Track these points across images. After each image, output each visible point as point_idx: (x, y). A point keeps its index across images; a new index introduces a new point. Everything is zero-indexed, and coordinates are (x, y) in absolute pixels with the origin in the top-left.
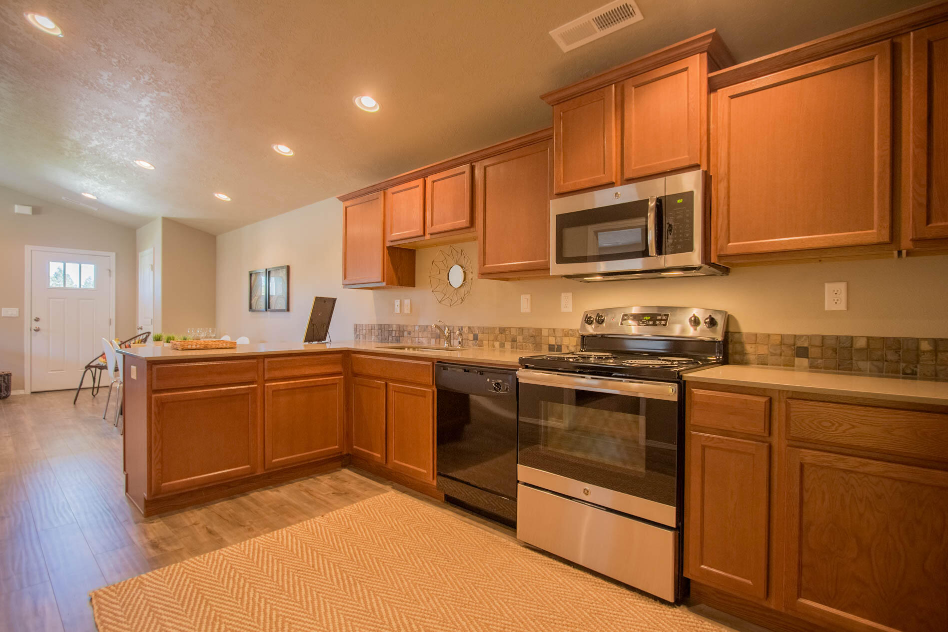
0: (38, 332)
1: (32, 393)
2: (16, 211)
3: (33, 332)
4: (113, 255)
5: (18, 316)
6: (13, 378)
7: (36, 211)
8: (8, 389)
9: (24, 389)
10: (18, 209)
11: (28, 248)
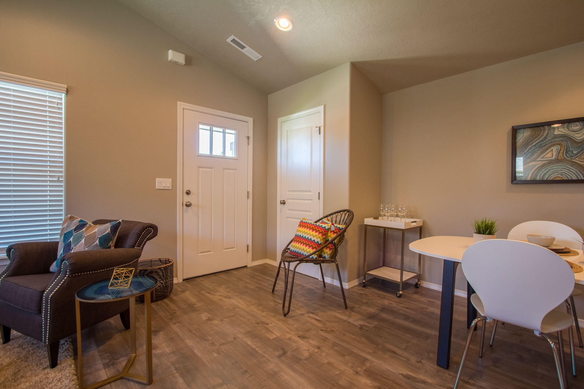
10: (172, 55)
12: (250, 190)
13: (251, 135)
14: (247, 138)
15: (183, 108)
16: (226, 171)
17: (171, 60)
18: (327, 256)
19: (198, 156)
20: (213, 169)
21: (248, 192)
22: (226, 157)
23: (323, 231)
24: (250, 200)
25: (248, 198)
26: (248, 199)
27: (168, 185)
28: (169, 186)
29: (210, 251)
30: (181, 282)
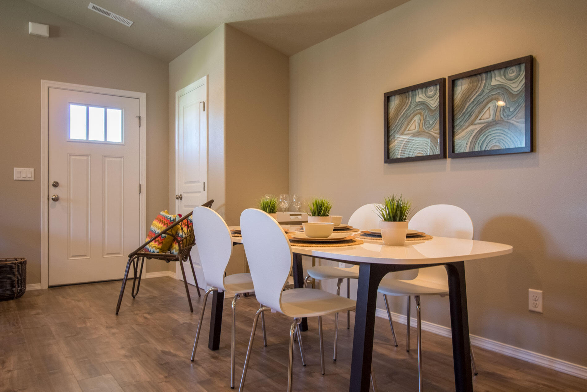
0: (57, 203)
1: (50, 287)
2: (30, 31)
3: (51, 201)
4: (143, 96)
5: (33, 180)
6: (28, 267)
7: (54, 32)
8: (22, 282)
9: (40, 281)
10: (32, 28)
11: (44, 84)
12: (143, 182)
13: (143, 115)
14: (138, 119)
15: (48, 86)
16: (107, 159)
17: (30, 33)
18: (176, 252)
19: (68, 141)
20: (89, 157)
21: (140, 186)
22: (107, 143)
23: (168, 222)
24: (143, 196)
25: (140, 192)
26: (141, 194)
27: (29, 176)
28: (31, 177)
29: (85, 256)
30: (45, 289)
